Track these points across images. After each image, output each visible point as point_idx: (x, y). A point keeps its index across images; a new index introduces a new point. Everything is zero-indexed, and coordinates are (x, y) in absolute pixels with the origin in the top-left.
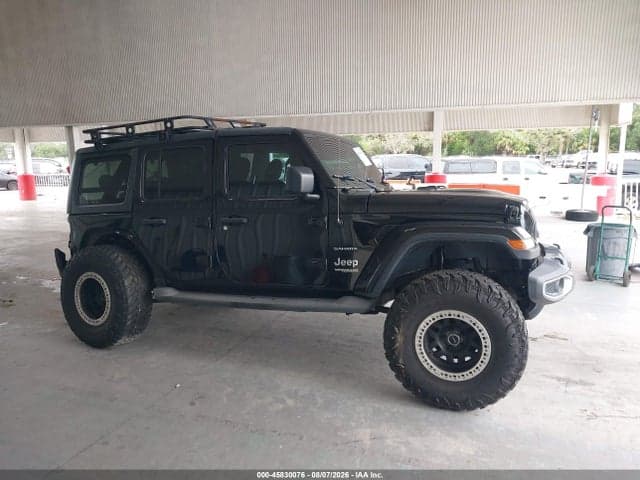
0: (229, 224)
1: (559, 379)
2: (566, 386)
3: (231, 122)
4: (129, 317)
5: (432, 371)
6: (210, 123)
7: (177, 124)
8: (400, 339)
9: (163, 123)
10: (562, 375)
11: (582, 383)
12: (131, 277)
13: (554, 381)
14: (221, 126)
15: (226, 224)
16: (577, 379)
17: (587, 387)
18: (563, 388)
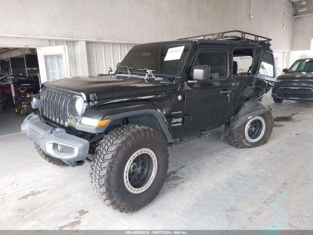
1: (39, 193)
2: (32, 191)
10: (39, 196)
11: (25, 197)
13: (40, 190)
16: (30, 198)
17: (22, 196)
18: (33, 189)
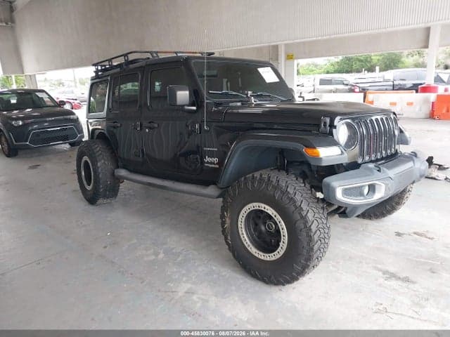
0: (150, 128)
1: (386, 273)
2: (386, 280)
3: (176, 53)
4: (101, 186)
5: (249, 249)
6: (155, 55)
7: (131, 57)
8: (228, 221)
9: (123, 57)
10: (393, 270)
11: (405, 279)
12: (103, 161)
13: (379, 273)
14: (162, 56)
15: (147, 128)
16: (404, 275)
